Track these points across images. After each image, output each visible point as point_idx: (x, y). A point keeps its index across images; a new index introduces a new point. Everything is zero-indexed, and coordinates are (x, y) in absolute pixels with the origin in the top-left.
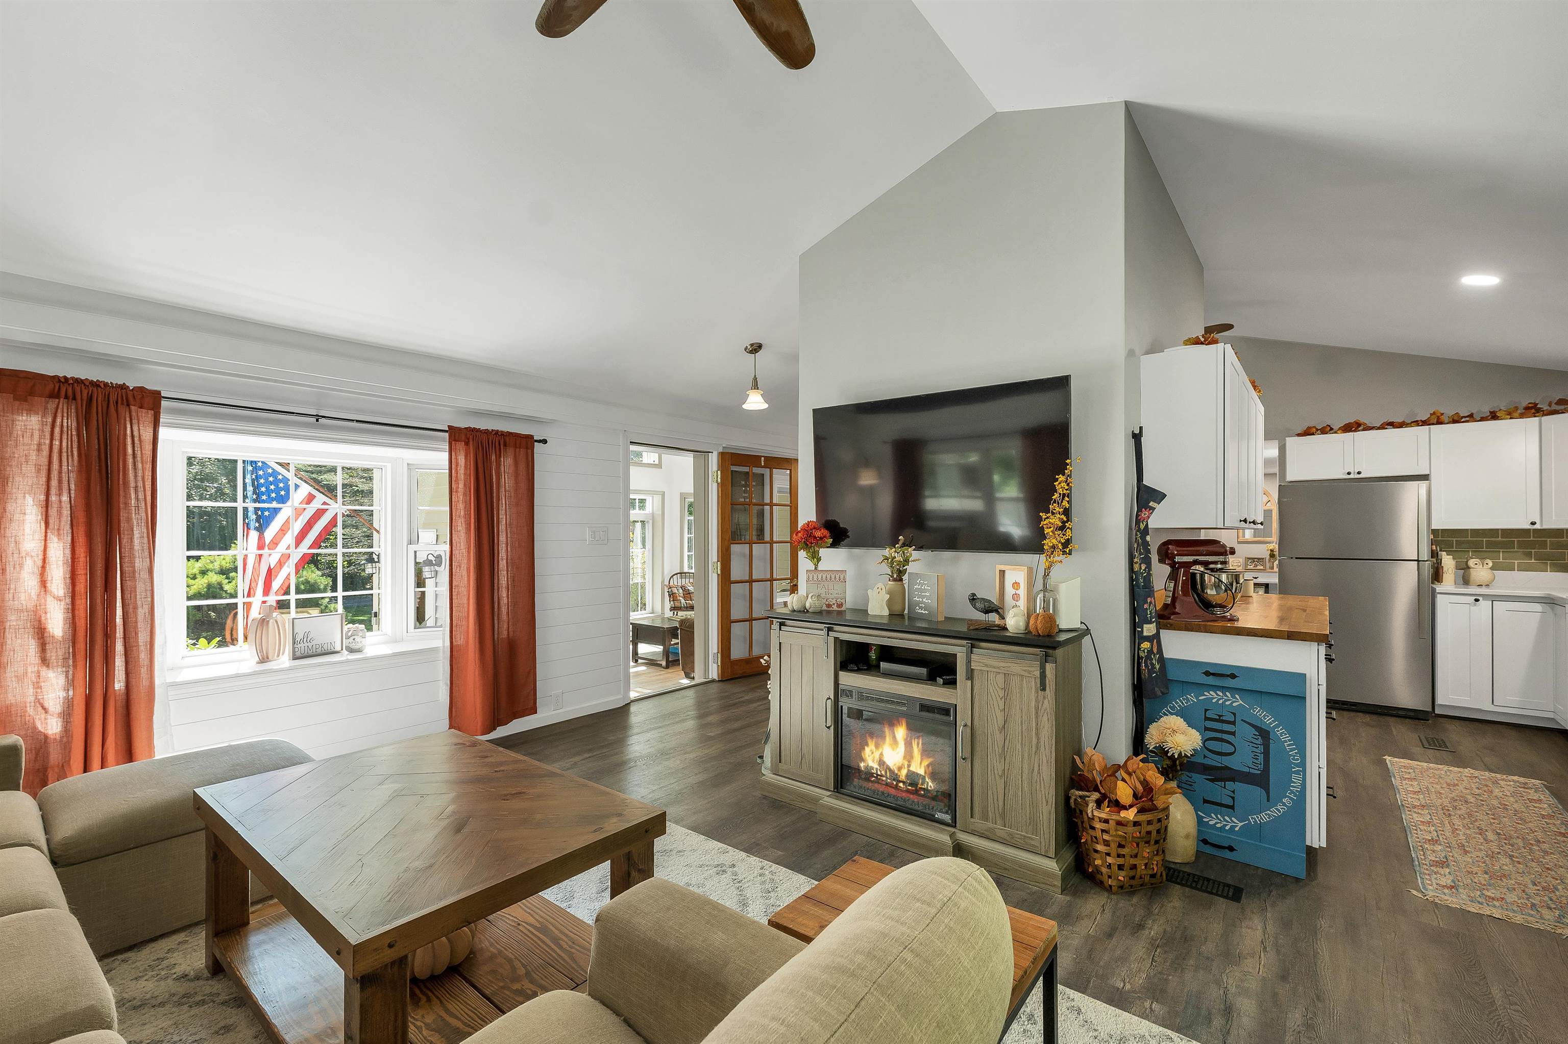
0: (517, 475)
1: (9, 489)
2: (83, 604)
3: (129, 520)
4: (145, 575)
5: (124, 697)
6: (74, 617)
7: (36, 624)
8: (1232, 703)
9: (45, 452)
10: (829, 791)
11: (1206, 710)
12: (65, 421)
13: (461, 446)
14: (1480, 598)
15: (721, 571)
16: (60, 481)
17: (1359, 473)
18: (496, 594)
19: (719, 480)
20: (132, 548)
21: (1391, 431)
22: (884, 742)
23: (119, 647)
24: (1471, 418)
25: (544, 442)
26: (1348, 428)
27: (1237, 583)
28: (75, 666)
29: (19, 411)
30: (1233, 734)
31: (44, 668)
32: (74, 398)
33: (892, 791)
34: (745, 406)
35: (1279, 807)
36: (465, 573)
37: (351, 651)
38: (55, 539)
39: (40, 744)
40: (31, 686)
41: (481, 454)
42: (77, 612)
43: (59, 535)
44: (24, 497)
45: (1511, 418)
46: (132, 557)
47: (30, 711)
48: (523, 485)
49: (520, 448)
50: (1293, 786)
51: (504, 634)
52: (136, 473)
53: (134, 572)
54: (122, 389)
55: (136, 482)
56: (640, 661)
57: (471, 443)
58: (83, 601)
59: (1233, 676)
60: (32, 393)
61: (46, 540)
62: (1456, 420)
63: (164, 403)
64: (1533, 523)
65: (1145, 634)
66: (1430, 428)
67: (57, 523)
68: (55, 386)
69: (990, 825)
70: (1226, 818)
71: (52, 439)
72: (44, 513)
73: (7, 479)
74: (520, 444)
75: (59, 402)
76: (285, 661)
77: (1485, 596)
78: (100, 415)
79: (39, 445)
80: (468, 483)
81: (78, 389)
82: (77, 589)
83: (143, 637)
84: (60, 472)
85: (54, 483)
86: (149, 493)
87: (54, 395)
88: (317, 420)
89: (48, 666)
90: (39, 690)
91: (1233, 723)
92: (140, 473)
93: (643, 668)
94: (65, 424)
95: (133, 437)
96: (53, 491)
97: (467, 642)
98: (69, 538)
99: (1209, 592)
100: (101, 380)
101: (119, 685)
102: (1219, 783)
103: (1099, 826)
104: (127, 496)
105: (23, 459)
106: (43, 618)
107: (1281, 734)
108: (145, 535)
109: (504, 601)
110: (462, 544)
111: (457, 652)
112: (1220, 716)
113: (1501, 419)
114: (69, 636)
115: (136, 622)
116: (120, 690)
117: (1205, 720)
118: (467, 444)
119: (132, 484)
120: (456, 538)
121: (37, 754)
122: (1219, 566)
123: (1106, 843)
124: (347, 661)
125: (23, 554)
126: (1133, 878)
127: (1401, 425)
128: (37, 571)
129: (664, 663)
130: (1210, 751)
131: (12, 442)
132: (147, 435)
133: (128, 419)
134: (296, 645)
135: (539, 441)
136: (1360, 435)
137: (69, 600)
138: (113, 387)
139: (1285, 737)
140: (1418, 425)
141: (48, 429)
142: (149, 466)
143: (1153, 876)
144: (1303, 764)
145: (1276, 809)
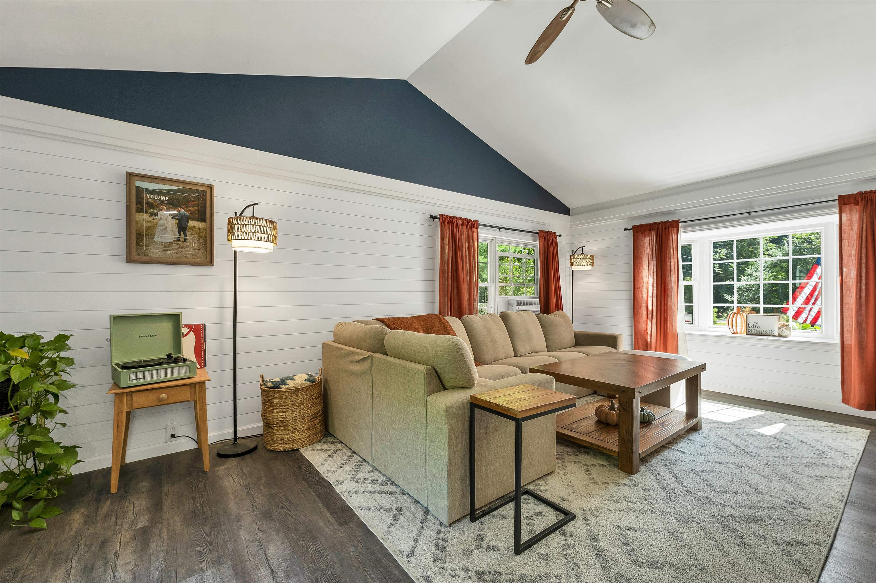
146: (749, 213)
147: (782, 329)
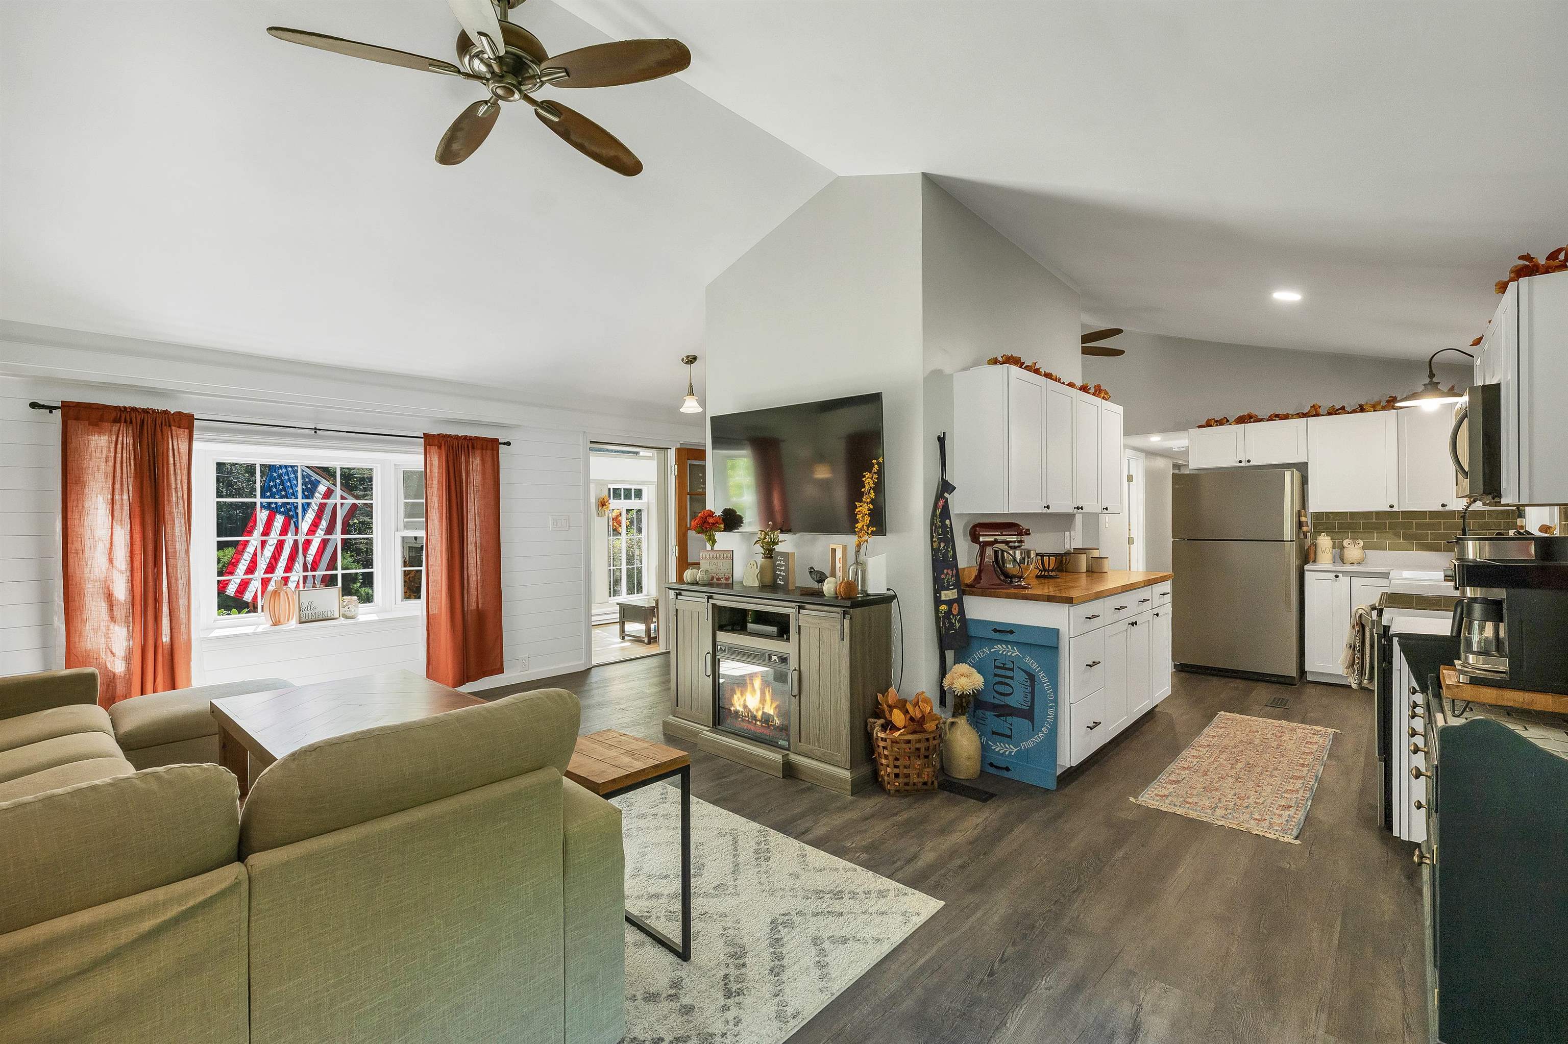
0: (484, 473)
1: (86, 491)
2: (139, 576)
3: (171, 513)
4: (183, 554)
5: (169, 647)
6: (132, 585)
7: (106, 590)
8: (1012, 654)
9: (111, 463)
10: (709, 727)
11: (995, 660)
12: (125, 439)
13: (434, 450)
14: (1340, 575)
15: (679, 553)
16: (122, 485)
17: (1249, 461)
18: (465, 572)
19: (676, 473)
20: (173, 535)
21: (1278, 423)
22: (746, 690)
23: (165, 610)
24: (1342, 410)
25: (508, 444)
26: (1241, 420)
27: (1029, 557)
28: (134, 622)
29: (93, 433)
30: (1012, 678)
31: (112, 623)
32: (131, 422)
33: (752, 728)
34: (681, 410)
35: (1040, 735)
36: (439, 554)
37: (347, 617)
38: (119, 528)
39: (111, 679)
40: (103, 637)
41: (451, 457)
42: (134, 582)
43: (121, 524)
44: (97, 496)
45: (1374, 411)
46: (174, 541)
47: (103, 655)
48: (490, 482)
49: (486, 450)
50: (1049, 718)
51: (473, 606)
52: (176, 477)
53: (175, 552)
54: (165, 414)
55: (176, 484)
56: (627, 638)
57: (443, 447)
58: (139, 573)
59: (1011, 632)
60: (101, 419)
61: (112, 528)
63: (196, 422)
64: (1391, 506)
65: (943, 598)
66: (1307, 420)
67: (120, 516)
68: (117, 414)
69: (811, 747)
70: (1007, 745)
71: (116, 453)
72: (111, 509)
73: (85, 483)
74: (487, 446)
75: (120, 426)
76: (293, 623)
77: (1344, 573)
78: (150, 435)
79: (107, 458)
80: (441, 480)
81: (133, 415)
82: (135, 565)
83: (182, 602)
84: (122, 478)
85: (118, 486)
86: (186, 492)
87: (116, 421)
88: (316, 432)
89: (115, 622)
90: (109, 640)
91: (1012, 670)
92: (179, 477)
93: (628, 644)
94: (125, 442)
95: (173, 449)
96: (117, 492)
97: (441, 612)
98: (129, 527)
99: (1008, 566)
100: (150, 408)
101: (166, 639)
102: (1002, 718)
103: (882, 744)
104: (169, 495)
105: (96, 469)
106: (111, 587)
107: (1042, 677)
108: (183, 524)
109: (473, 579)
110: (436, 531)
111: (433, 619)
112: (1004, 664)
113: (1367, 412)
114: (129, 599)
115: (177, 590)
116: (166, 642)
117: (995, 668)
118: (440, 447)
119: (173, 486)
120: (432, 526)
121: (108, 686)
122: (1017, 544)
123: (886, 757)
124: (342, 625)
125: (96, 538)
126: (907, 784)
127: (1286, 417)
128: (107, 552)
129: (646, 640)
130: (998, 692)
131: (88, 457)
132: (184, 447)
133: (170, 436)
134: (301, 612)
135: (504, 444)
136: (1251, 427)
137: (129, 574)
138: (158, 412)
139: (1045, 680)
140: (1300, 417)
141: (113, 445)
142: (186, 472)
143: (925, 784)
144: (1056, 701)
145: (1038, 737)
146: (316, 430)
147: (348, 606)
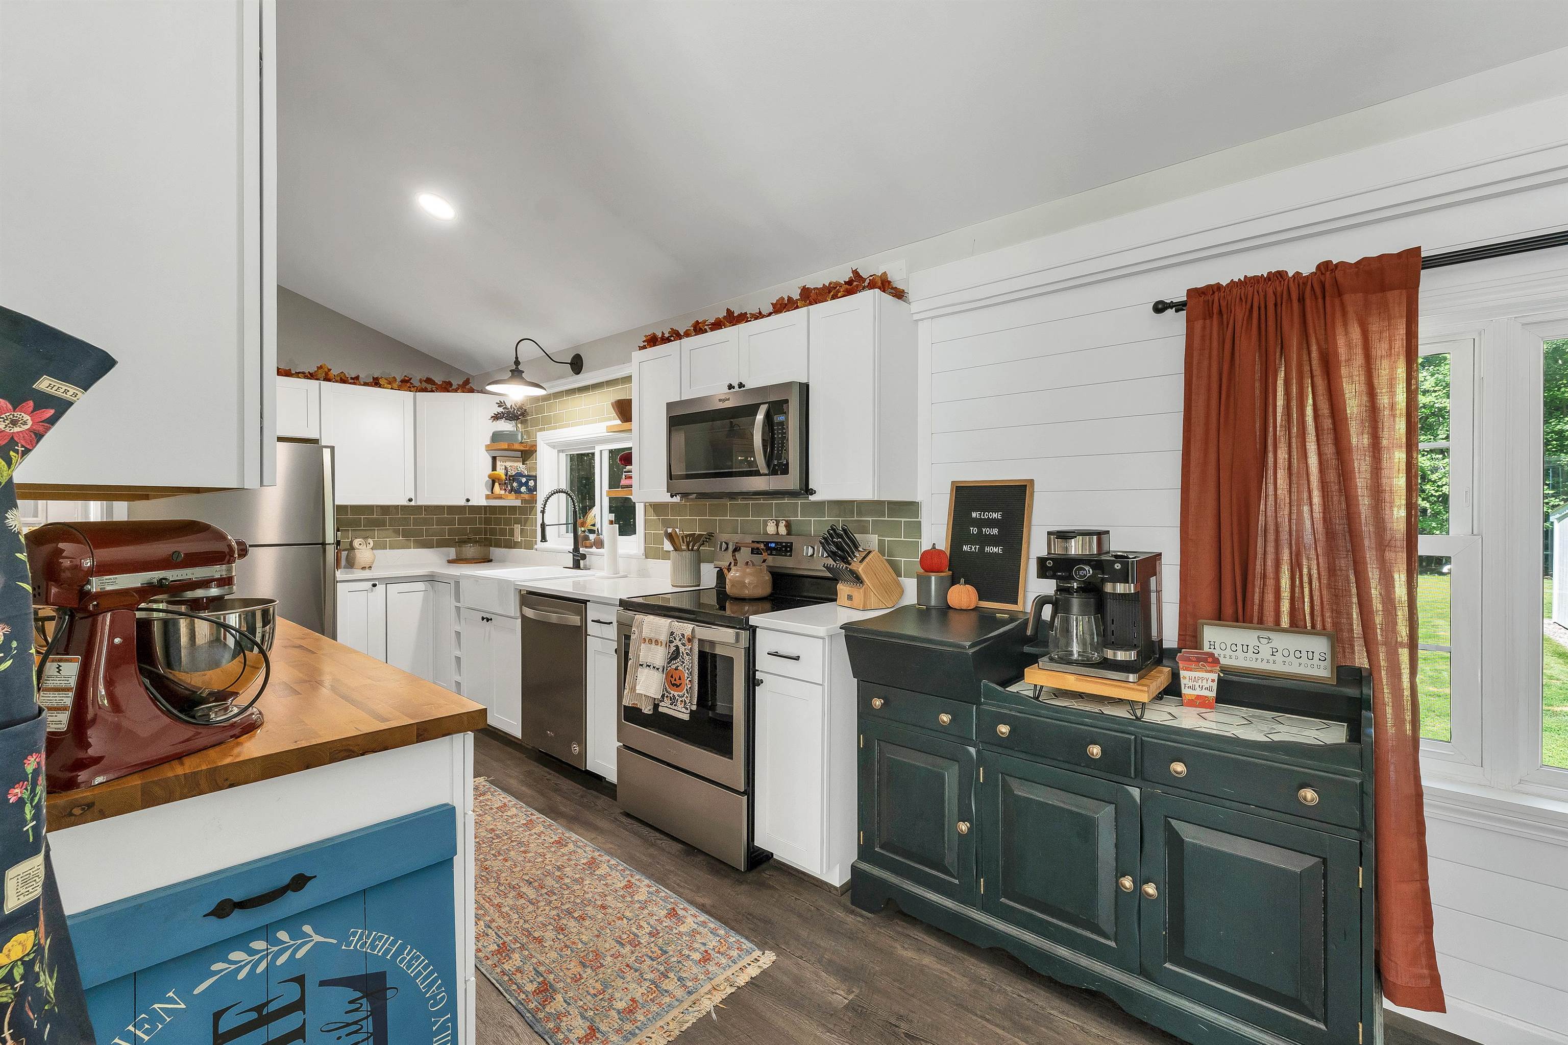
14: (376, 583)
24: (355, 380)
30: (299, 1034)
45: (392, 389)
62: (343, 380)
64: (410, 500)
66: (318, 383)
77: (378, 580)
99: (190, 664)
107: (409, 962)
113: (384, 388)
122: (214, 592)
139: (417, 967)
140: (308, 378)
